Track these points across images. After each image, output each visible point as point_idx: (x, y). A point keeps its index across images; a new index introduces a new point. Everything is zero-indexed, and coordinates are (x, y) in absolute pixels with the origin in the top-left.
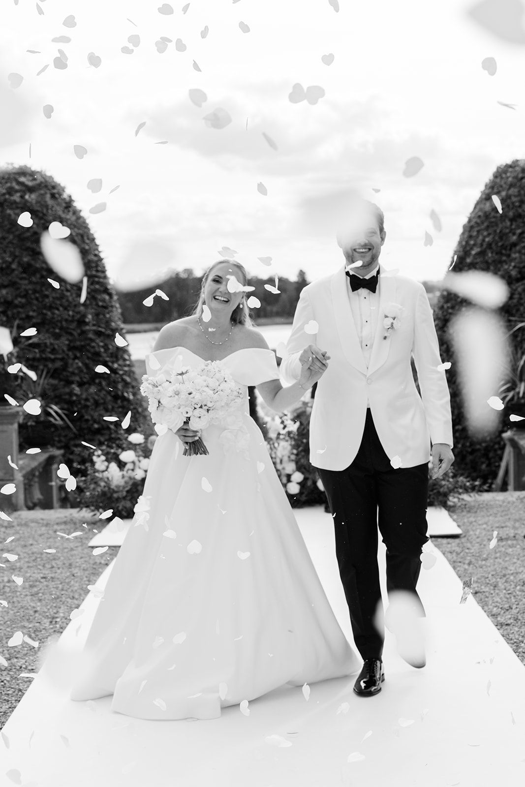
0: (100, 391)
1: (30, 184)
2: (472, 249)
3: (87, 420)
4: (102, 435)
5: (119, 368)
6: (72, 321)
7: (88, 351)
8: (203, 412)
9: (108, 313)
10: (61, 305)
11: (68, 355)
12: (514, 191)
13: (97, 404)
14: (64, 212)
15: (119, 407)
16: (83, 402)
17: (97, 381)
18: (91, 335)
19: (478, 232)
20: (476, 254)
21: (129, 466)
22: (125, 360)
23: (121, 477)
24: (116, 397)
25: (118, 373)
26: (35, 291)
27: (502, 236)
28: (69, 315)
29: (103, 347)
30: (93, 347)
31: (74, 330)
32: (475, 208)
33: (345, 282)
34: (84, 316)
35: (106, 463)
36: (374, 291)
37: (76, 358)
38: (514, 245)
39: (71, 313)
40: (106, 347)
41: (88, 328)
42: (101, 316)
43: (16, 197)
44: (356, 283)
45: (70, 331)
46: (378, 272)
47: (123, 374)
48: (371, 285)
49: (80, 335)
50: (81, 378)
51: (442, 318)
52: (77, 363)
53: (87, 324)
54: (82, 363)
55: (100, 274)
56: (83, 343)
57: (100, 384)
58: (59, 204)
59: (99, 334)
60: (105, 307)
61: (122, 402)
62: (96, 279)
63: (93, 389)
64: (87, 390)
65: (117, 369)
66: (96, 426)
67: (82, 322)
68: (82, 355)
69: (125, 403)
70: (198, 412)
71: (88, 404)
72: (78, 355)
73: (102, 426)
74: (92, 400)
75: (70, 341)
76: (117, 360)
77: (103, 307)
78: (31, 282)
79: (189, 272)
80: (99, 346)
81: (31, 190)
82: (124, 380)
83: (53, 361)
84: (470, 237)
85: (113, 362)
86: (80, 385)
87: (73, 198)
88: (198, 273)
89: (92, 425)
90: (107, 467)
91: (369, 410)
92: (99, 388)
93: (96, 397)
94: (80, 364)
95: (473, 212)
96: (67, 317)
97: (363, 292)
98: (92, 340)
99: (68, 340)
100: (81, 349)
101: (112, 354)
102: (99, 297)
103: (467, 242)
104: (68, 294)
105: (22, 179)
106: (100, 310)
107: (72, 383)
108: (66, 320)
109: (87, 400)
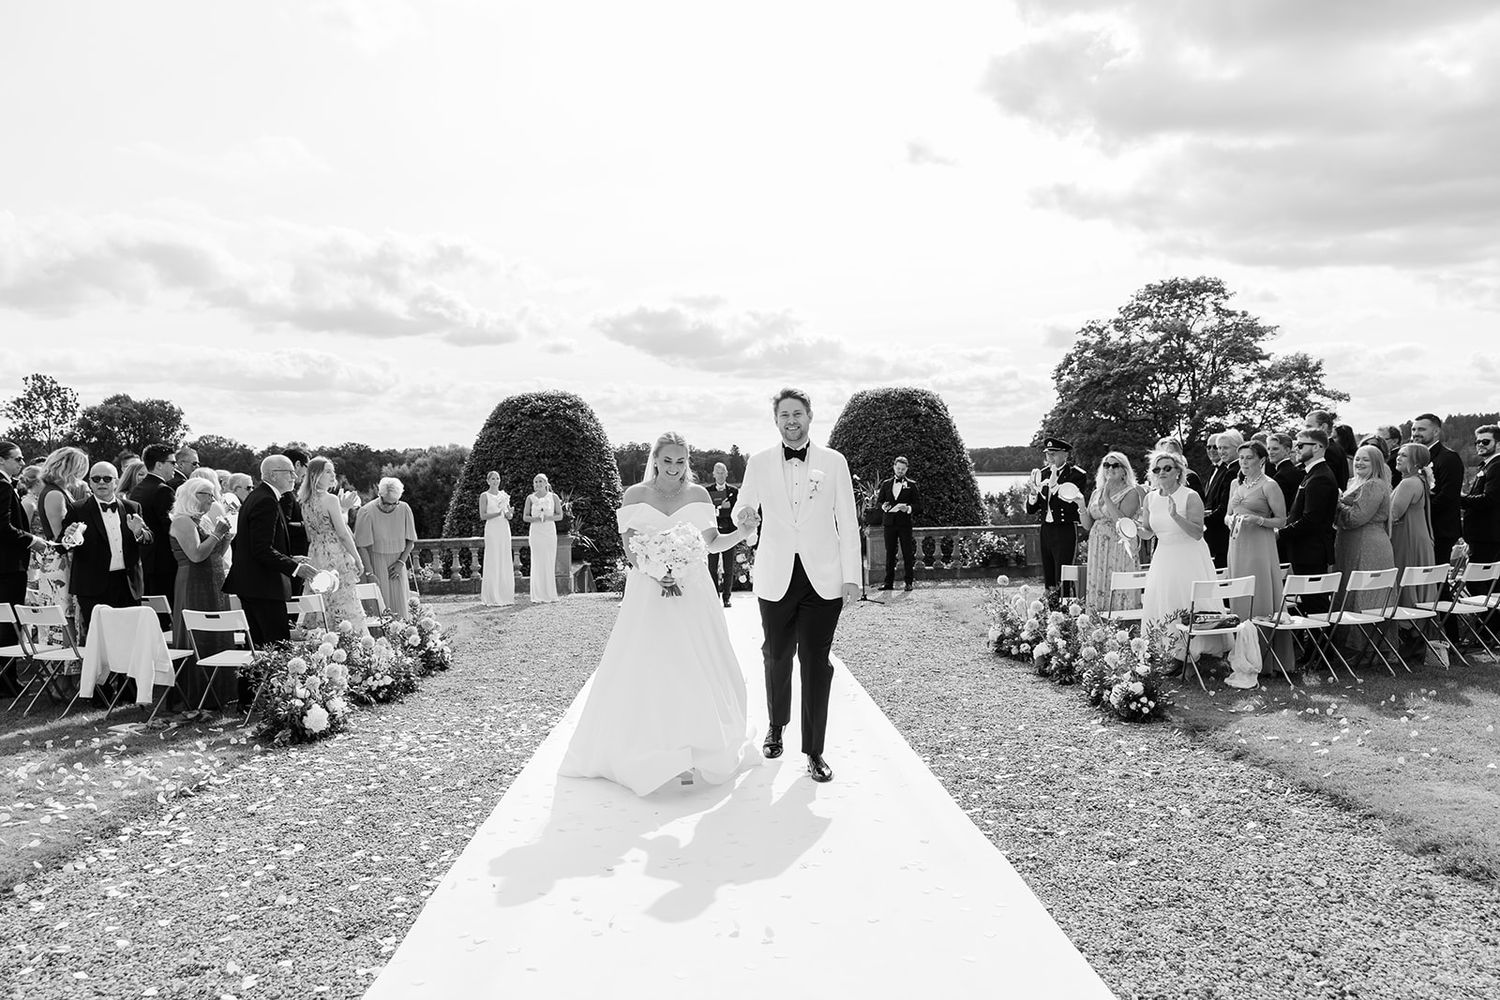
1: (569, 404)
8: (681, 564)
12: (861, 411)
26: (572, 469)
27: (854, 438)
33: (781, 452)
36: (803, 460)
38: (861, 444)
43: (561, 412)
44: (789, 454)
46: (808, 445)
48: (801, 455)
58: (585, 417)
70: (679, 565)
78: (570, 463)
81: (570, 407)
83: (582, 511)
91: (797, 556)
97: (795, 460)
105: (564, 401)
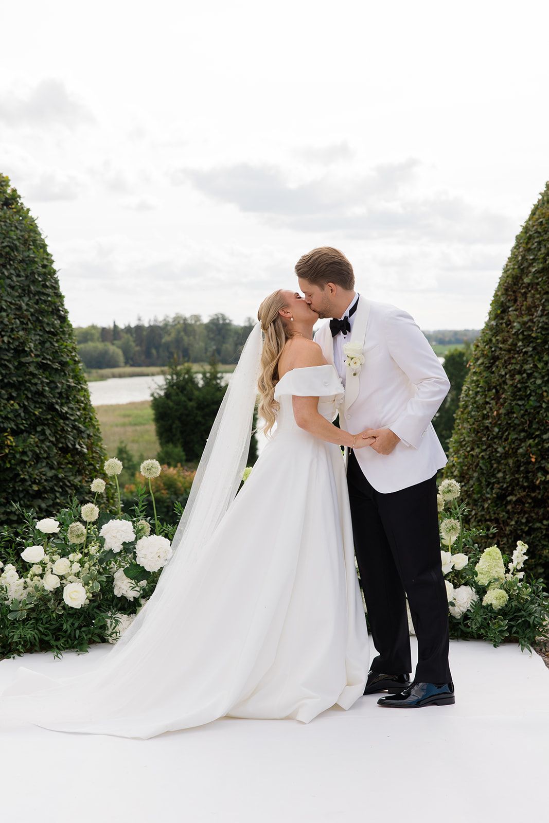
0: (42, 441)
2: (530, 265)
3: (24, 480)
4: (44, 499)
5: (70, 412)
6: (8, 350)
7: (28, 389)
9: (57, 341)
13: (37, 458)
14: (2, 209)
15: (70, 463)
16: (18, 456)
17: (39, 429)
18: (32, 369)
19: (539, 243)
20: (537, 272)
22: (78, 402)
24: (65, 450)
25: (68, 419)
29: (48, 384)
30: (36, 384)
31: (9, 361)
32: (533, 213)
34: (23, 344)
37: (11, 398)
39: (6, 339)
40: (52, 385)
41: (28, 359)
42: (48, 345)
45: (3, 362)
47: (75, 421)
49: (17, 368)
50: (17, 425)
51: (490, 354)
52: (12, 405)
53: (27, 354)
54: (19, 404)
55: (50, 291)
56: (21, 379)
57: (43, 432)
59: (43, 367)
60: (54, 334)
61: (72, 456)
62: (43, 298)
63: (33, 439)
64: (24, 441)
65: (67, 413)
66: (35, 488)
67: (20, 351)
68: (18, 395)
69: (77, 457)
71: (26, 459)
72: (14, 394)
73: (44, 487)
74: (30, 454)
76: (68, 402)
77: (50, 332)
80: (42, 382)
82: (74, 427)
84: (529, 250)
85: (62, 405)
86: (15, 433)
87: (19, 193)
89: (30, 486)
92: (42, 438)
93: (37, 450)
94: (17, 407)
98: (34, 375)
99: (1, 374)
100: (17, 386)
101: (60, 394)
102: (45, 320)
103: (524, 257)
106: (46, 336)
107: (5, 430)
109: (24, 453)
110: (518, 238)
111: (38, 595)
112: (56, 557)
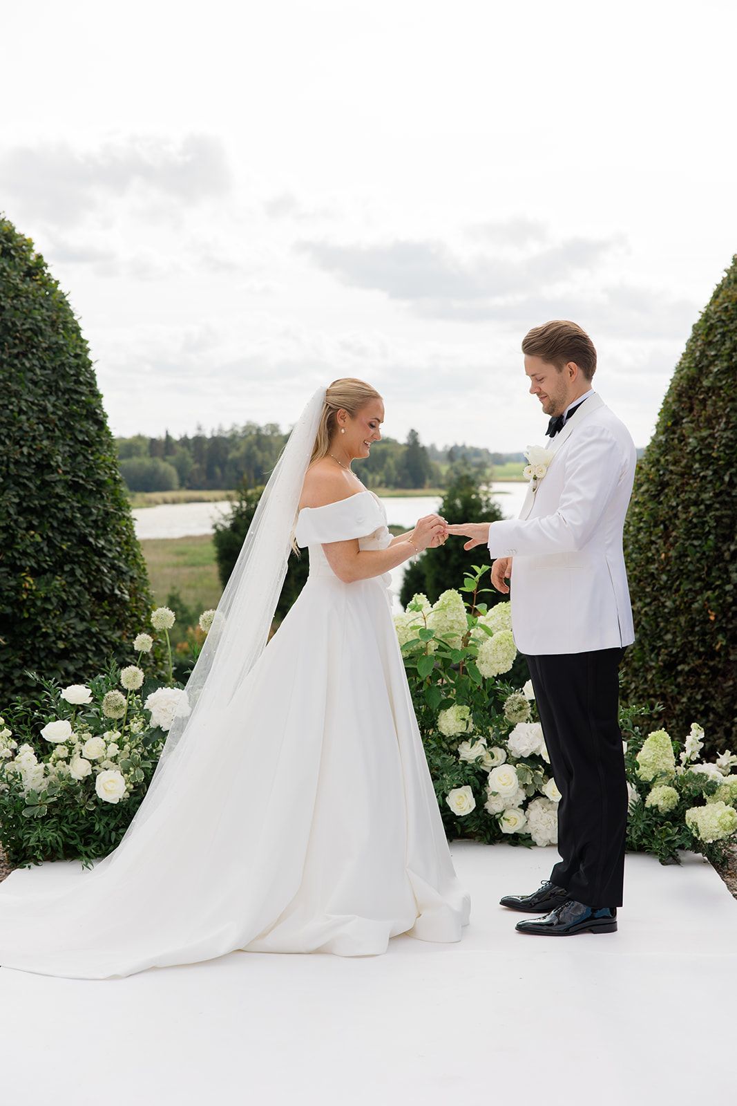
0: (71, 584)
2: (712, 363)
3: (46, 635)
5: (107, 546)
6: (28, 465)
7: (53, 516)
9: (93, 454)
10: (8, 436)
11: (16, 521)
13: (64, 606)
14: (23, 281)
15: (106, 613)
16: (39, 603)
17: (67, 568)
18: (59, 489)
19: (723, 335)
20: (721, 372)
21: (61, 752)
22: (119, 533)
23: (41, 775)
24: (100, 597)
25: (104, 555)
28: (22, 453)
29: (79, 509)
30: (64, 510)
31: (29, 479)
32: (716, 296)
34: (49, 456)
35: (14, 744)
37: (31, 527)
39: (25, 450)
40: (86, 511)
41: (55, 477)
42: (80, 458)
45: (21, 480)
47: (114, 558)
49: (39, 488)
50: (38, 562)
51: (657, 479)
52: (33, 536)
53: (53, 470)
54: (41, 536)
55: (84, 389)
56: (44, 503)
57: (72, 572)
58: (15, 268)
59: (74, 487)
60: (89, 444)
61: (110, 604)
62: (75, 397)
63: (59, 582)
64: (48, 583)
65: (103, 548)
67: (44, 466)
68: (41, 523)
69: (116, 606)
71: (50, 607)
72: (35, 523)
73: (72, 644)
74: (54, 600)
75: (22, 499)
76: (105, 533)
77: (83, 442)
79: (274, 428)
80: (72, 507)
82: (113, 567)
84: (710, 343)
85: (97, 537)
86: (35, 573)
87: (45, 260)
88: (284, 431)
89: (55, 642)
90: (15, 752)
92: (69, 579)
93: (64, 596)
94: (38, 539)
95: (711, 304)
96: (18, 457)
98: (61, 498)
99: (18, 495)
100: (40, 512)
101: (95, 522)
102: (78, 426)
103: (703, 353)
104: (24, 417)
106: (78, 447)
107: (22, 569)
108: (17, 462)
109: (47, 599)
110: (695, 327)
111: (62, 785)
112: (86, 736)
